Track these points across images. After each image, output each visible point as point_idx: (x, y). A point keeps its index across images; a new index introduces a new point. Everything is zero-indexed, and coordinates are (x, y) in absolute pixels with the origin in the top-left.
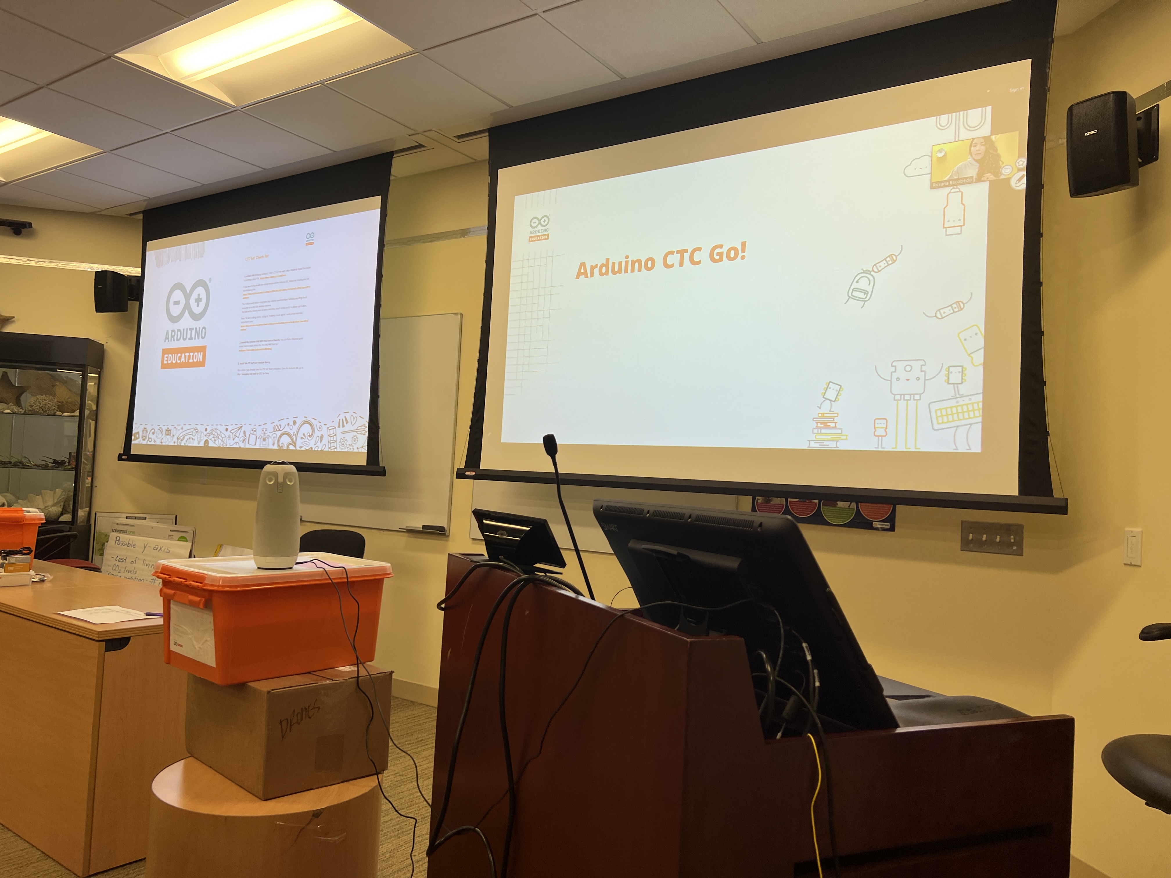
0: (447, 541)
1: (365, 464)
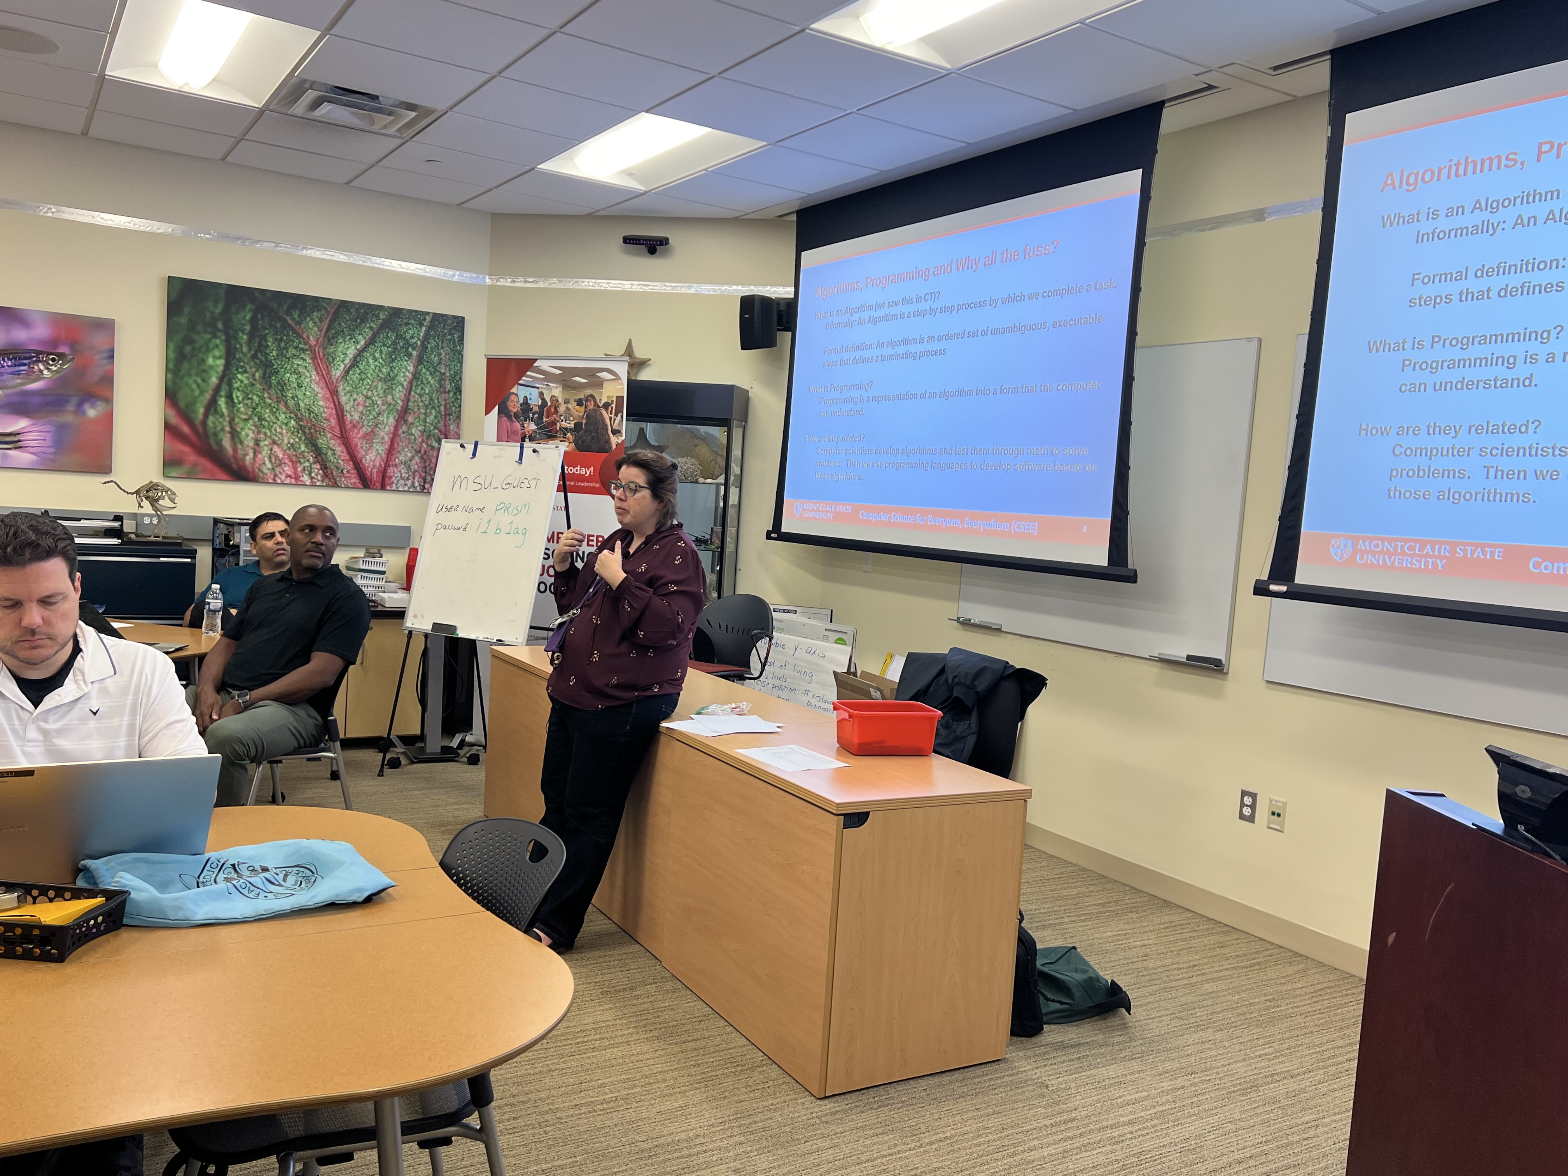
0: (1225, 680)
1: (1106, 565)
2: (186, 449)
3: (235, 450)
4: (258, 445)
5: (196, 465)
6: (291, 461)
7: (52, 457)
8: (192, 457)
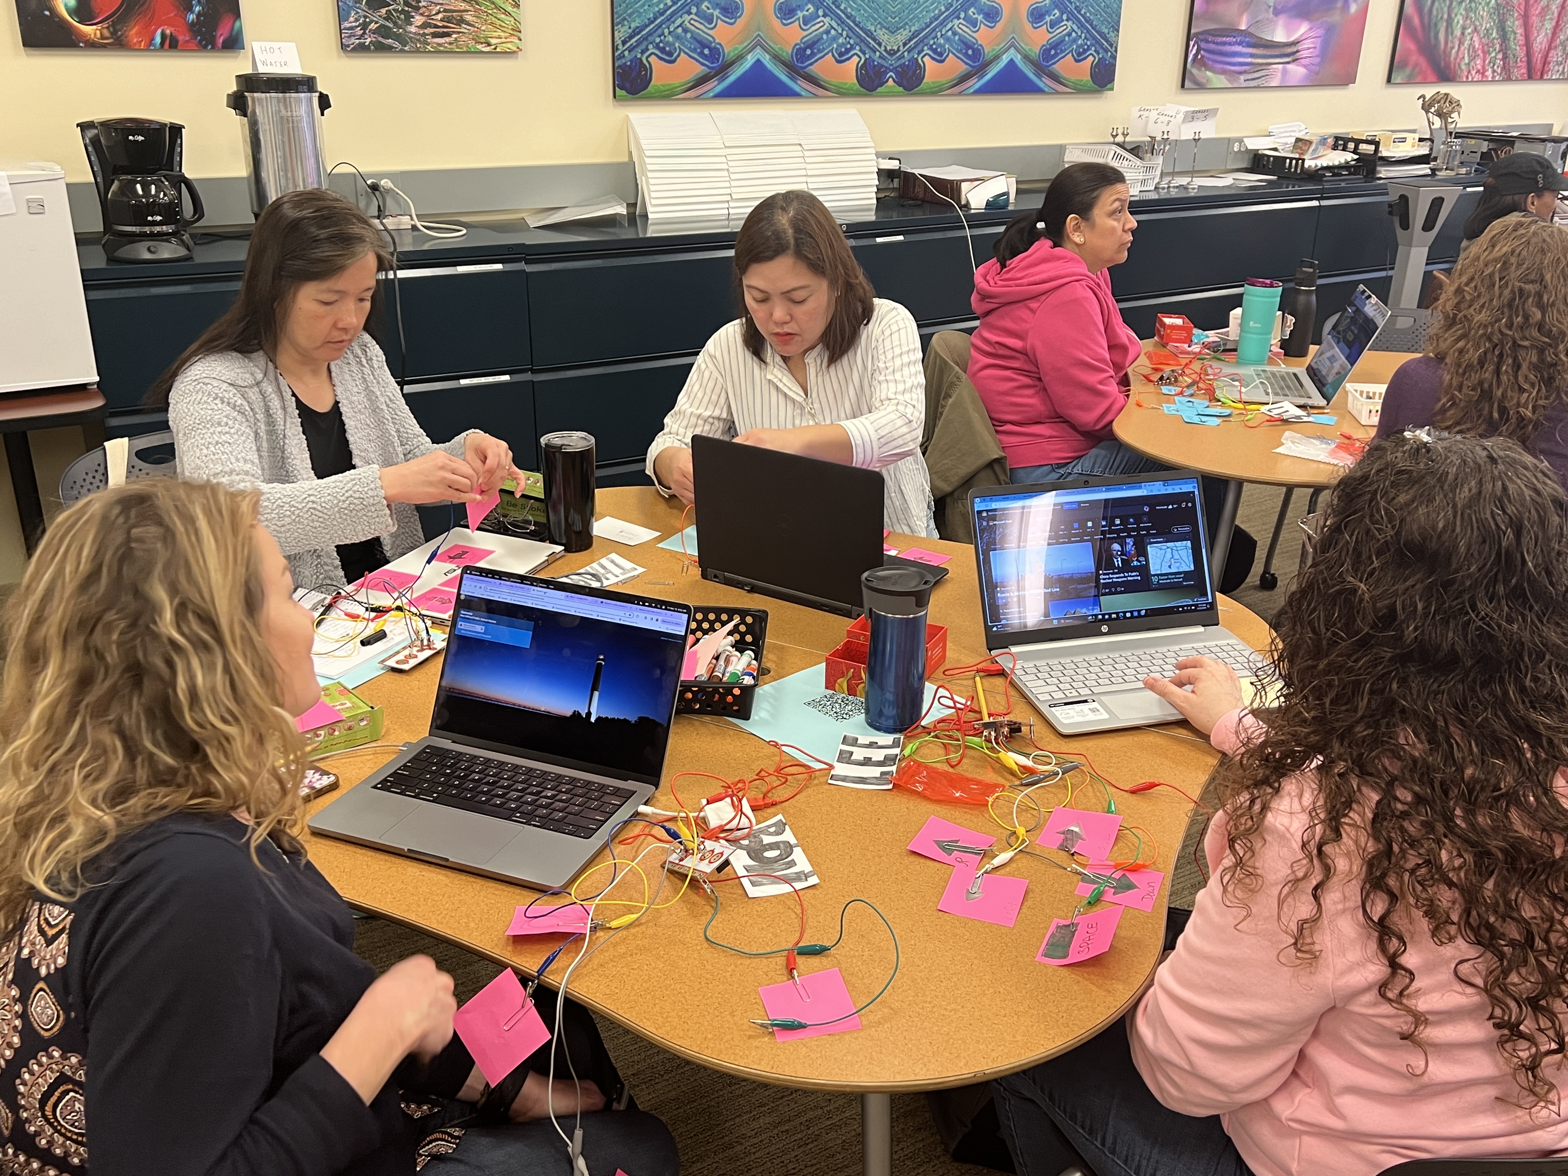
2: (1412, 46)
3: (1446, 43)
4: (1463, 34)
5: (1416, 65)
6: (1483, 52)
7: (1317, 68)
8: (1416, 58)
